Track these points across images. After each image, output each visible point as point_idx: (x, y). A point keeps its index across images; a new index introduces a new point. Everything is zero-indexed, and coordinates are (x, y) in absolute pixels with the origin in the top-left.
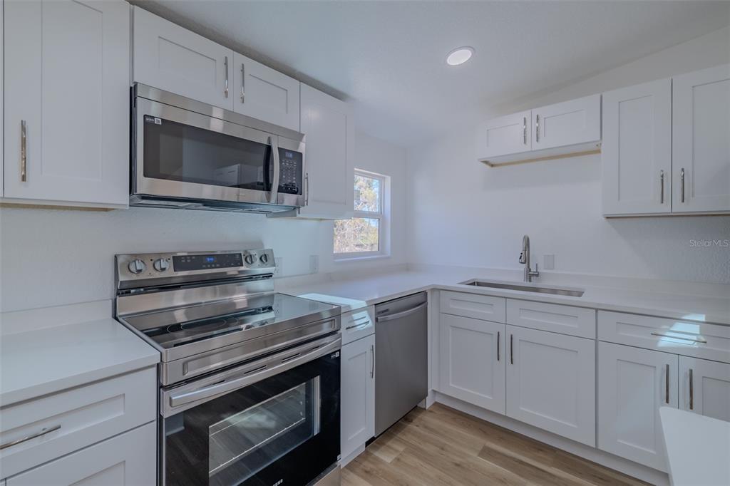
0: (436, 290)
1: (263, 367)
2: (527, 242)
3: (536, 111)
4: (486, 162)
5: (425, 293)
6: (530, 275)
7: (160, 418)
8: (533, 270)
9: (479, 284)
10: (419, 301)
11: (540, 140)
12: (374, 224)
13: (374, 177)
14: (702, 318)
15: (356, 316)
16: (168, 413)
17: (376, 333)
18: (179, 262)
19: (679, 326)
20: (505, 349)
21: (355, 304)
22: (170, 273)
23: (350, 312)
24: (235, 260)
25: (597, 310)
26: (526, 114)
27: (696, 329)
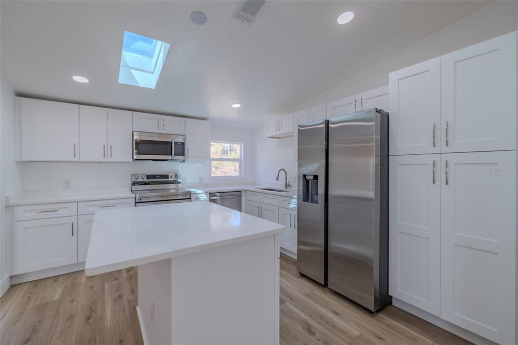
5: (241, 191)
6: (286, 186)
9: (272, 190)
11: (280, 130)
12: (237, 163)
13: (238, 144)
15: (200, 195)
18: (148, 177)
21: (198, 191)
22: (145, 180)
23: (196, 193)
24: (166, 176)
25: (279, 196)
26: (277, 119)
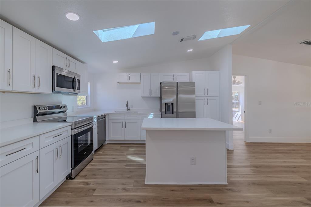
0: (108, 114)
1: (87, 126)
2: (127, 102)
3: (129, 73)
4: (118, 83)
5: (105, 115)
6: (128, 110)
7: (71, 135)
8: (129, 108)
10: (104, 117)
11: (130, 80)
14: (153, 113)
16: (73, 134)
17: (98, 123)
19: (150, 115)
20: (124, 125)
21: (95, 116)
22: (48, 110)
23: (94, 118)
25: (140, 114)
26: (127, 73)
27: (152, 115)
